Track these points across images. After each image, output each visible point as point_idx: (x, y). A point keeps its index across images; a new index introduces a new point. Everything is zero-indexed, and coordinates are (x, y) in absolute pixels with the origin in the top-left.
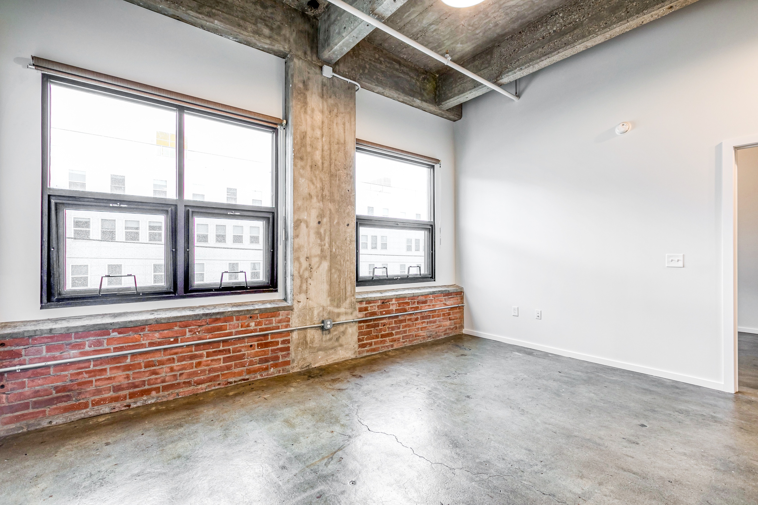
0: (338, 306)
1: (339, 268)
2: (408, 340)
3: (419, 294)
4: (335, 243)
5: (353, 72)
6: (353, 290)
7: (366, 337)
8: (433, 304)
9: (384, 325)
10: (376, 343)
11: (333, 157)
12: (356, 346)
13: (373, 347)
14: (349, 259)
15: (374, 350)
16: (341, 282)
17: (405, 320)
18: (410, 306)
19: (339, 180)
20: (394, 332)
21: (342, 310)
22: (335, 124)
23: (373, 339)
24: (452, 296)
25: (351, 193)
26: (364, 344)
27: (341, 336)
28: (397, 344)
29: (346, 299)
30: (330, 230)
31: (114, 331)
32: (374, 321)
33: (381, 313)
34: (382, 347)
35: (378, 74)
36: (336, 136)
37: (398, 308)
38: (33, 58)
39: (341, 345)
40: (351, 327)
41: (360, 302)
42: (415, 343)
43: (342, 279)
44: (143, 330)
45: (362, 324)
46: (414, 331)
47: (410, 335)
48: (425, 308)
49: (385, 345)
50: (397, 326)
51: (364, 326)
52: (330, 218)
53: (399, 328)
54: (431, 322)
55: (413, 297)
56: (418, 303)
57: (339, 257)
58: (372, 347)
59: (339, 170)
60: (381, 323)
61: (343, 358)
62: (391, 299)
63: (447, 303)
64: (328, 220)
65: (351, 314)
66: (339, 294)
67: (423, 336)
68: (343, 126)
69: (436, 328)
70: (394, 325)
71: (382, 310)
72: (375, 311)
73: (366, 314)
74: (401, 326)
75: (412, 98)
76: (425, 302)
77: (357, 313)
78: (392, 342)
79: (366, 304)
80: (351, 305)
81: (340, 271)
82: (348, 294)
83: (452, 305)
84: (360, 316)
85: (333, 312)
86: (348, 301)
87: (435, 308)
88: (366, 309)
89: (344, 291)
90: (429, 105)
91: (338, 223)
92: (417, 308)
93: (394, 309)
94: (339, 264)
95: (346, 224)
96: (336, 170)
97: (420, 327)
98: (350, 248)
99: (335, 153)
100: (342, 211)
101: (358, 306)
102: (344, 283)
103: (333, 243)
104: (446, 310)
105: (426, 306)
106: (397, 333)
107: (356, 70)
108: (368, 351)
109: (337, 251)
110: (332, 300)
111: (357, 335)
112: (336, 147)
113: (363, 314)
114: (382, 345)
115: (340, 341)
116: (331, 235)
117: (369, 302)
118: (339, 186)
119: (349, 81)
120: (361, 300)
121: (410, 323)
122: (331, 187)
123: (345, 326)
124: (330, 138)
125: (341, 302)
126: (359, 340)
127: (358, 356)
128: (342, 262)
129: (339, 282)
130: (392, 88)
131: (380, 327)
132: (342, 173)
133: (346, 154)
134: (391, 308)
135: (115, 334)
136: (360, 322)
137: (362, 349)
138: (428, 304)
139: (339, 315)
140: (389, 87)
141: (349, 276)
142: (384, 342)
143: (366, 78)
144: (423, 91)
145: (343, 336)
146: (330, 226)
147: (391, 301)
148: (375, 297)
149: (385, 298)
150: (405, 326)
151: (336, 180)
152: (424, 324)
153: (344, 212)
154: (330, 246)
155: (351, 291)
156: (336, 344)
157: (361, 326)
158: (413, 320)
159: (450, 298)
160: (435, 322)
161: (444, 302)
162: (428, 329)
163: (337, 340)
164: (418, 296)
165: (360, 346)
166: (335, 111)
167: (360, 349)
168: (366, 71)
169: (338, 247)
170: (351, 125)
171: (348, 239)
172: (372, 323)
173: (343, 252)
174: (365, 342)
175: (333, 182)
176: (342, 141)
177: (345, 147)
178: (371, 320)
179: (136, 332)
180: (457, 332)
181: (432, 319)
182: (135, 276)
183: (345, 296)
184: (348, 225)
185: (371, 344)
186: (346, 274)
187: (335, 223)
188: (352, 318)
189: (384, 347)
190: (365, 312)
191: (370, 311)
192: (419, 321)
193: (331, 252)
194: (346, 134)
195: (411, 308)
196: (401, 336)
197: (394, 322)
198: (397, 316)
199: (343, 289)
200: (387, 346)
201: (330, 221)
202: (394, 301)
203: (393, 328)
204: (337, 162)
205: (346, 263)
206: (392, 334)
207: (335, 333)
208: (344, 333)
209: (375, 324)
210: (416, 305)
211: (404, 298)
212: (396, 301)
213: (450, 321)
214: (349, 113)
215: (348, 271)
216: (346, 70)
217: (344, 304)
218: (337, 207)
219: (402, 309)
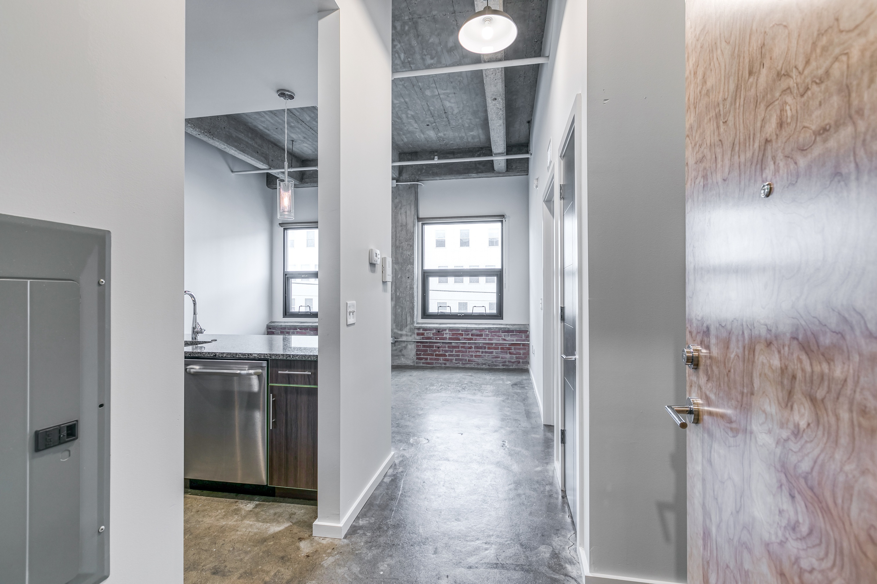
0: (401, 330)
1: (402, 305)
2: (461, 362)
3: (473, 328)
4: (399, 290)
5: (413, 175)
6: (412, 320)
7: (422, 353)
8: (490, 337)
9: (438, 348)
10: (431, 359)
11: (398, 235)
12: (415, 358)
13: (429, 361)
14: (409, 300)
15: (428, 363)
16: (403, 315)
17: (458, 347)
18: (464, 337)
19: (402, 249)
20: (447, 354)
21: (404, 332)
22: (399, 215)
23: (429, 356)
24: (514, 334)
25: (411, 257)
26: (421, 357)
27: (403, 349)
28: (450, 363)
29: (406, 326)
30: (395, 282)
31: (299, 328)
32: (429, 343)
33: (436, 339)
34: (436, 363)
35: (434, 169)
36: (400, 222)
37: (451, 337)
38: (280, 224)
39: (403, 355)
40: (410, 344)
41: (418, 329)
42: (468, 366)
43: (403, 313)
44: (307, 329)
45: (419, 344)
46: (467, 356)
47: (463, 359)
48: (480, 341)
49: (438, 362)
50: (450, 350)
51: (421, 345)
52: (395, 274)
53: (452, 352)
54: (486, 352)
55: (467, 330)
56: (472, 335)
57: (401, 299)
58: (427, 361)
59: (402, 243)
60: (435, 346)
61: (404, 364)
62: (445, 330)
63: (507, 339)
64: (394, 276)
65: (411, 336)
66: (401, 322)
67: (478, 362)
68: (405, 214)
69: (493, 358)
70: (447, 349)
71: (437, 336)
72: (431, 336)
73: (423, 337)
74: (454, 351)
75: (467, 175)
76: (481, 335)
77: (416, 335)
78: (445, 360)
79: (423, 331)
80: (411, 330)
81: (402, 307)
82: (408, 322)
83: (513, 341)
84: (418, 338)
85: (397, 333)
86: (408, 327)
87: (492, 341)
88: (423, 334)
89: (405, 320)
90: (486, 174)
91: (401, 277)
92: (471, 339)
93: (448, 337)
94: (402, 303)
95: (407, 277)
96: (400, 244)
97: (474, 354)
98: (410, 292)
99: (399, 232)
100: (404, 269)
101: (416, 331)
102: (405, 315)
103: (398, 290)
104: (505, 345)
105: (481, 338)
106: (450, 355)
107: (415, 173)
108: (423, 363)
109: (400, 294)
110: (397, 326)
111: (415, 350)
112: (400, 228)
113: (420, 337)
114: (436, 362)
115: (403, 352)
116: (396, 284)
117: (425, 329)
118: (402, 253)
119: (409, 183)
120: (418, 327)
121: (463, 349)
122: (396, 255)
123: (406, 343)
124: (396, 224)
125: (403, 327)
126: (417, 354)
127: (416, 365)
128: (404, 301)
129: (402, 314)
130: (446, 174)
131: (435, 349)
132: (405, 245)
133: (407, 231)
134: (445, 336)
135: (298, 330)
136: (418, 342)
137: (419, 361)
138: (483, 337)
139: (401, 335)
140: (444, 175)
141: (409, 311)
142: (438, 359)
143: (423, 176)
144: (478, 165)
145: (405, 349)
146: (396, 279)
147: (445, 331)
148: (430, 327)
149: (438, 328)
150: (459, 351)
151: (400, 250)
152: (478, 353)
153: (406, 269)
154: (395, 292)
155: (410, 321)
156: (400, 354)
157: (419, 345)
158: (467, 348)
159: (511, 335)
160: (492, 353)
161: (503, 337)
162: (483, 358)
163: (401, 351)
164: (473, 330)
165: (417, 358)
166: (400, 205)
167: (417, 360)
168: (424, 171)
169: (401, 292)
170: (411, 212)
171: (408, 287)
172: (428, 344)
173: (405, 295)
174: (422, 356)
175: (398, 251)
176: (404, 224)
177: (406, 227)
178: (427, 342)
179: (305, 330)
180: (519, 366)
181: (488, 350)
182: (310, 307)
183: (406, 324)
184: (408, 278)
185: (426, 359)
186: (407, 309)
187: (399, 277)
188: (411, 339)
189: (438, 363)
190: (422, 336)
191: (426, 336)
192: (473, 350)
193: (396, 295)
194: (407, 218)
195: (465, 338)
196: (455, 358)
197: (447, 347)
198: (451, 343)
199: (404, 319)
200: (440, 363)
201: (395, 276)
202: (447, 331)
203: (446, 351)
204: (400, 238)
205: (406, 302)
206: (445, 355)
207: (399, 347)
208: (405, 347)
209: (430, 345)
210: (470, 337)
211: (458, 330)
212: (449, 331)
213: (510, 355)
214: (410, 204)
215: (408, 308)
216: (407, 177)
217: (405, 329)
218: (400, 267)
219: (455, 338)
